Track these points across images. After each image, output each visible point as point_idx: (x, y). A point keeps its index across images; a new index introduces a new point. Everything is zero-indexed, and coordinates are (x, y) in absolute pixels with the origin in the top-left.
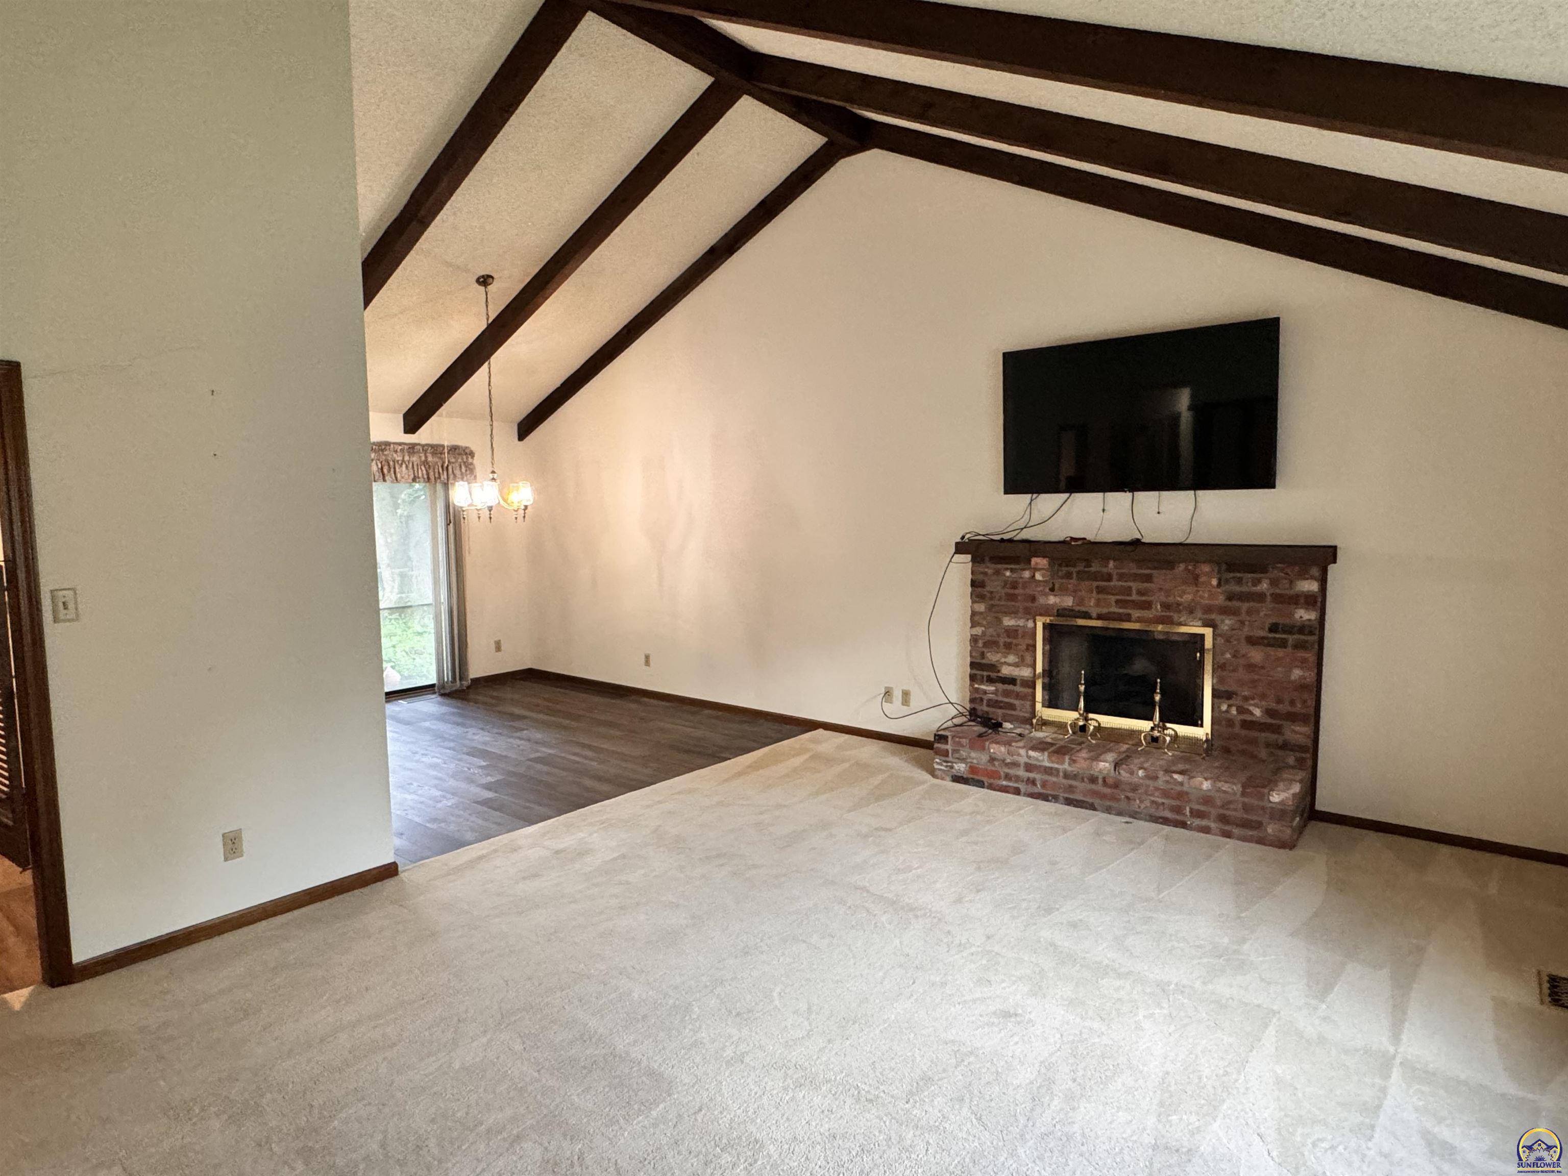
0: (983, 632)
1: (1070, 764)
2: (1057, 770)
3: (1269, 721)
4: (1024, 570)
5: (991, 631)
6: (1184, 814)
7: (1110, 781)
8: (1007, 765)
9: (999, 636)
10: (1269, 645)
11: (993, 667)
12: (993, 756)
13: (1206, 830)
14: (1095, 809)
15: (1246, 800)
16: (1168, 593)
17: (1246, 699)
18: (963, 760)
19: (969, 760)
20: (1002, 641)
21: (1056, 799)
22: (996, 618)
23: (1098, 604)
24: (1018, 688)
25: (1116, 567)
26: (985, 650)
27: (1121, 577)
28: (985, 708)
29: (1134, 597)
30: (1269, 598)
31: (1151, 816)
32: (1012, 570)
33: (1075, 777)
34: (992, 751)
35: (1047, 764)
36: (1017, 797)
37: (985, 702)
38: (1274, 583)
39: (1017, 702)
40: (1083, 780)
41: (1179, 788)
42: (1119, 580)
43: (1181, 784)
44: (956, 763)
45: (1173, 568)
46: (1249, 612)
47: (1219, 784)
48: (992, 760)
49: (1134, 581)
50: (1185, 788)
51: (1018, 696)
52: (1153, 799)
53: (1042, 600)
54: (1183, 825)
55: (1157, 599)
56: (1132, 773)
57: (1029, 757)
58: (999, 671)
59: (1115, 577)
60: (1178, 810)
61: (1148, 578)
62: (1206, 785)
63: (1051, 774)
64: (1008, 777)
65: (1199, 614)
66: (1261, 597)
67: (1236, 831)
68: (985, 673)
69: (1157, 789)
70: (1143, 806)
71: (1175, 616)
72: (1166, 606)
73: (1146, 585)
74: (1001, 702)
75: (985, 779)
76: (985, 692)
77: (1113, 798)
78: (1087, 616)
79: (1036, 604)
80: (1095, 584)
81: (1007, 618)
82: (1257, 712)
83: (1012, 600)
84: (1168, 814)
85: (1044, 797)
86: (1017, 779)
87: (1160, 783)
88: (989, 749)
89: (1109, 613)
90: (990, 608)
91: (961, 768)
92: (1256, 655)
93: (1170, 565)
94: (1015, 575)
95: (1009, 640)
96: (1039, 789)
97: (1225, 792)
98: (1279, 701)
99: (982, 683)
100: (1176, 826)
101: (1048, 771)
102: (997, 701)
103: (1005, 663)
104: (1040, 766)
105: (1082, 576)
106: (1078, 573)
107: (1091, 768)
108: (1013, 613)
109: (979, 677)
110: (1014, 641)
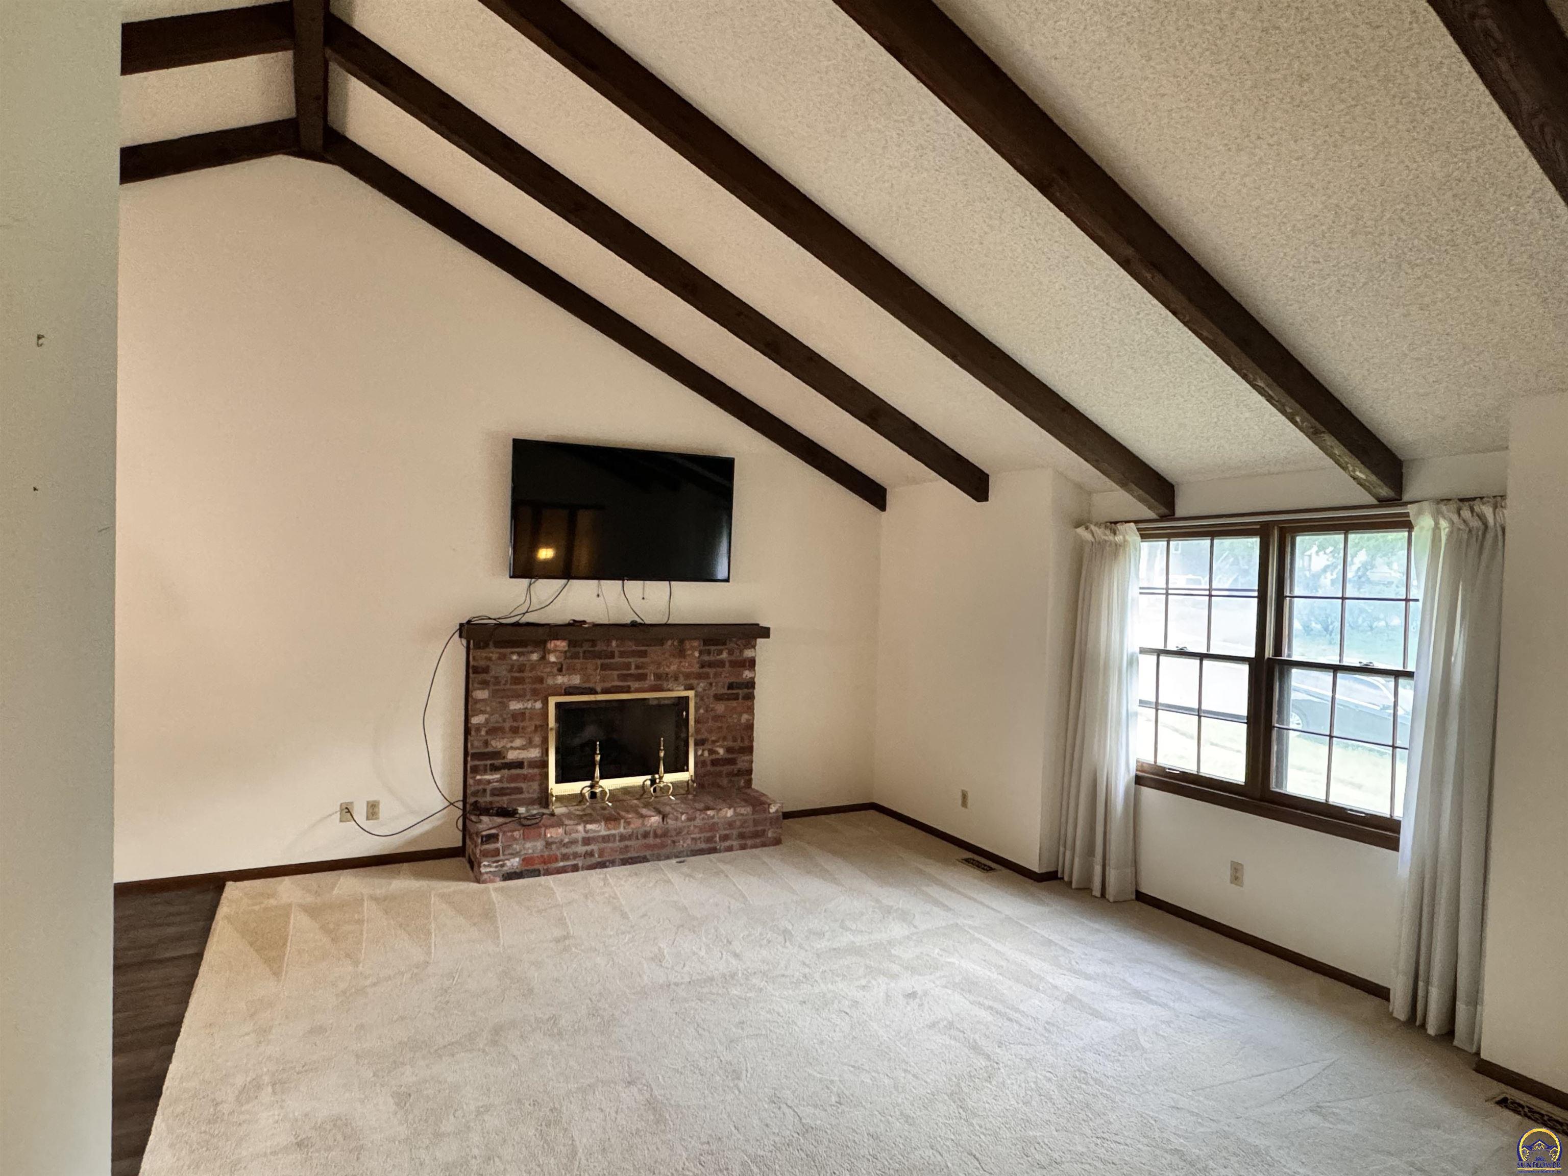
0: (486, 719)
1: (624, 828)
2: (614, 835)
3: (730, 756)
4: (532, 652)
5: (496, 717)
6: (715, 842)
7: (659, 832)
8: (565, 845)
9: (504, 721)
10: (728, 699)
11: (498, 754)
12: (550, 840)
13: (730, 849)
14: (648, 861)
15: (755, 816)
16: (659, 665)
17: (714, 742)
18: (514, 855)
19: (523, 853)
20: (507, 725)
21: (613, 863)
22: (500, 702)
23: (603, 680)
24: (525, 771)
25: (617, 646)
26: (489, 738)
27: (622, 654)
28: (488, 798)
29: (633, 671)
30: (727, 664)
31: (692, 851)
32: (519, 654)
33: (630, 837)
34: (549, 835)
35: (604, 833)
36: (575, 874)
37: (488, 792)
38: (731, 653)
39: (523, 785)
40: (637, 838)
41: (711, 821)
42: (620, 657)
43: (713, 817)
44: (508, 860)
45: (662, 644)
46: (716, 675)
47: (738, 810)
48: (548, 844)
49: (633, 657)
50: (716, 820)
51: (525, 778)
52: (692, 836)
53: (550, 681)
54: (713, 850)
55: (651, 670)
56: (676, 819)
57: (586, 832)
58: (504, 758)
59: (617, 654)
60: (709, 840)
61: (643, 654)
62: (730, 813)
63: (608, 841)
64: (565, 857)
65: (681, 679)
66: (721, 664)
67: (749, 842)
68: (489, 762)
69: (695, 827)
70: (685, 845)
71: (665, 686)
72: (658, 677)
73: (642, 660)
74: (508, 788)
75: (541, 867)
76: (489, 782)
77: (663, 846)
78: (592, 691)
79: (544, 685)
80: (599, 662)
81: (514, 703)
82: (721, 751)
83: (519, 684)
84: (704, 846)
85: (602, 865)
86: (576, 855)
87: (698, 822)
88: (545, 835)
89: (613, 687)
90: (494, 694)
91: (514, 863)
92: (720, 708)
93: (661, 642)
94: (521, 659)
95: (515, 724)
96: (596, 859)
97: (742, 815)
98: (735, 740)
99: (485, 772)
100: (709, 853)
101: (606, 839)
102: (502, 788)
103: (512, 748)
104: (599, 836)
105: (589, 655)
106: (584, 652)
107: (643, 824)
108: (519, 696)
109: (481, 768)
110: (522, 724)
